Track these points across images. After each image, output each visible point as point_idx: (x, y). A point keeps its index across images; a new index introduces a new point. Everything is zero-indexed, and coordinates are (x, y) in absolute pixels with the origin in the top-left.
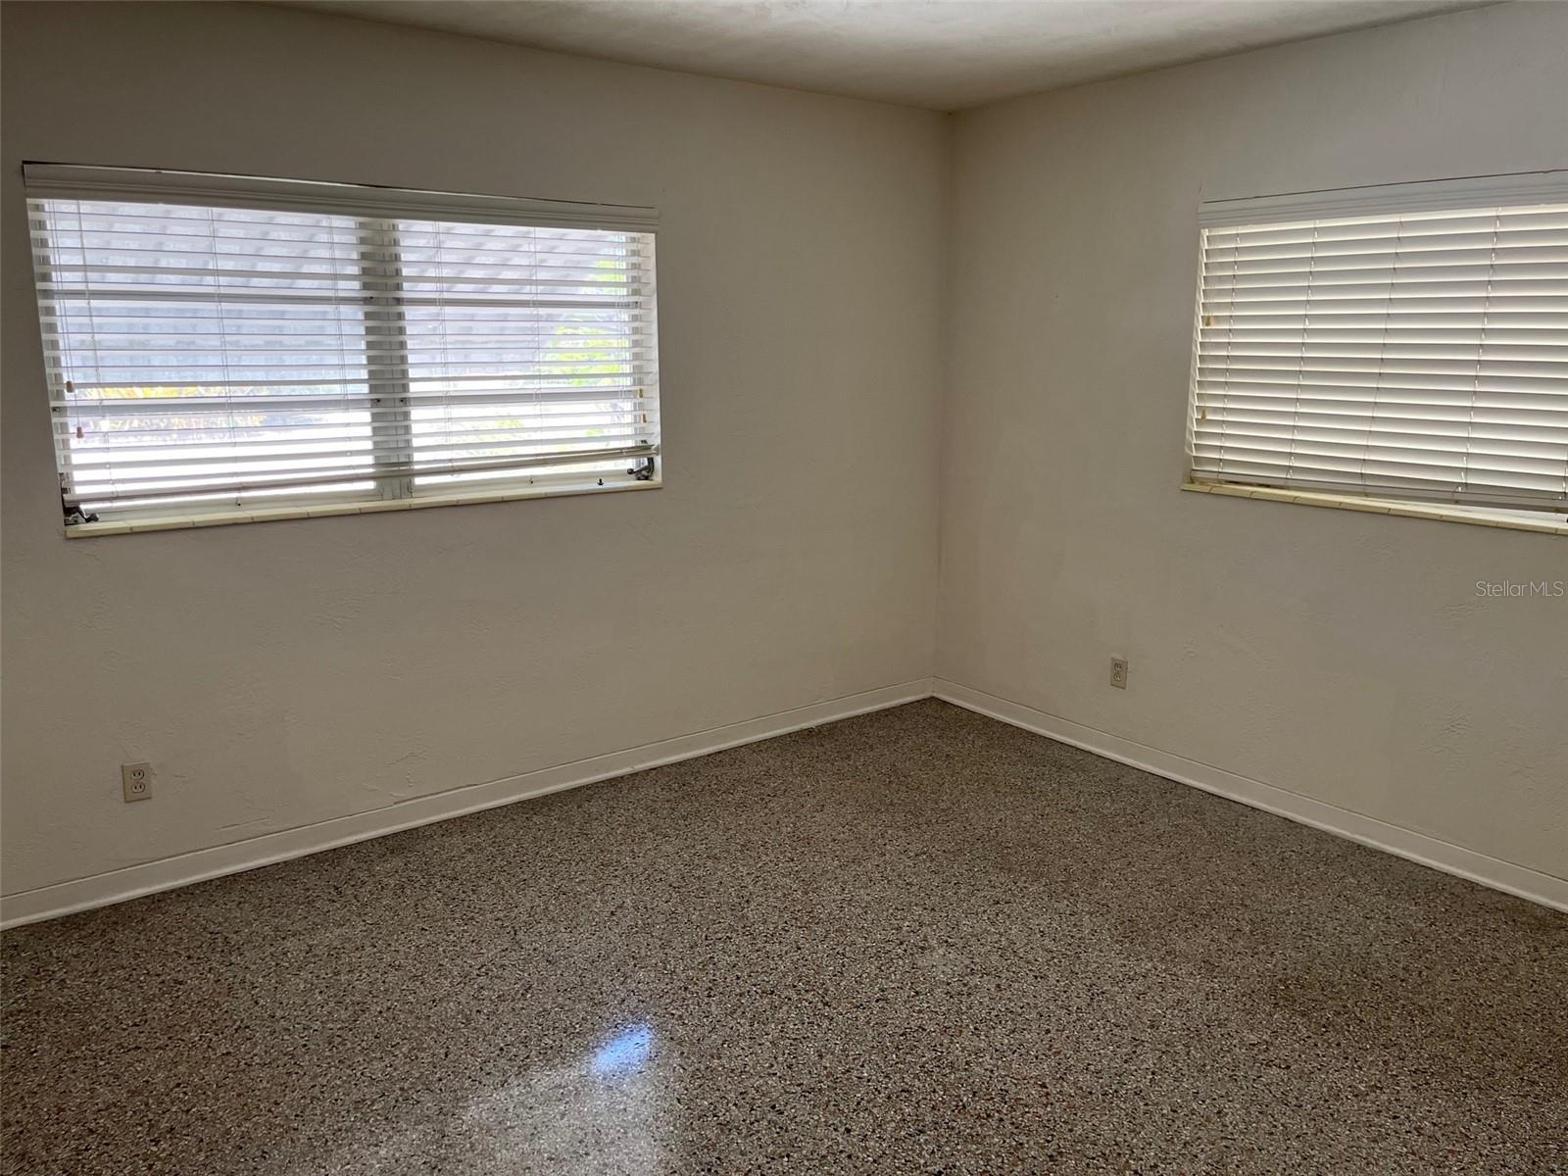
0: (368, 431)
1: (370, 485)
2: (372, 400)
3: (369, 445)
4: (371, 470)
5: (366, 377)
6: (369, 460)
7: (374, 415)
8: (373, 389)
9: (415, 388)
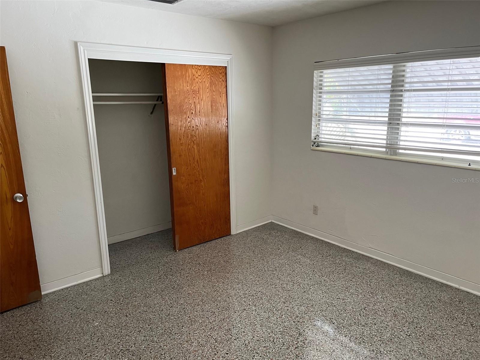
0: (385, 133)
1: (384, 150)
2: (388, 123)
3: (385, 137)
4: (385, 145)
5: (388, 116)
6: (385, 142)
7: (388, 128)
8: (389, 119)
9: (404, 120)
